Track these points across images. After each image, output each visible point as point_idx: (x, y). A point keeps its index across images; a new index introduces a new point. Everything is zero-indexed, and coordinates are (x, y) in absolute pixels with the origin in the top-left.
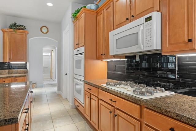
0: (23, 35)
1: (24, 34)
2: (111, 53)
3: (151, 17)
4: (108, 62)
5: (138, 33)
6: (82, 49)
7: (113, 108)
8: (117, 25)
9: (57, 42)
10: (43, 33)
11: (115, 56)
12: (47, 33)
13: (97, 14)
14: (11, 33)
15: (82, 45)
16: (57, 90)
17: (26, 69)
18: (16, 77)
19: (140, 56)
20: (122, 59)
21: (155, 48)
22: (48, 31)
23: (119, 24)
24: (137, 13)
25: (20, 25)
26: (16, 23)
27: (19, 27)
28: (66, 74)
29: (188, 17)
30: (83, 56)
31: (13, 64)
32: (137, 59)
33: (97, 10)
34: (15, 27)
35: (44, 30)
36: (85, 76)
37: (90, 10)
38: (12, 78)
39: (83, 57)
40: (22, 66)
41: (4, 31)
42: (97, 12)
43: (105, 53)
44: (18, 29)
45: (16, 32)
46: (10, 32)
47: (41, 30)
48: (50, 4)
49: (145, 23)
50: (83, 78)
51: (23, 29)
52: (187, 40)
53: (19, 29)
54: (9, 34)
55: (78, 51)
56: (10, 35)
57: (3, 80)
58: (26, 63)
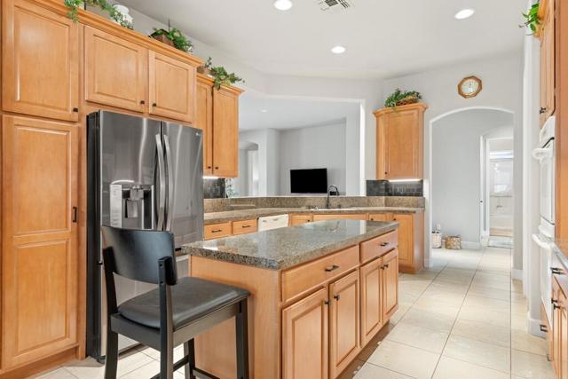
0: (412, 114)
1: (416, 112)
10: (465, 96)
12: (475, 94)
16: (512, 266)
17: (422, 195)
25: (409, 94)
26: (399, 92)
27: (405, 99)
31: (397, 185)
34: (396, 100)
35: (470, 88)
38: (388, 214)
40: (413, 190)
41: (378, 114)
44: (401, 104)
45: (399, 111)
46: (387, 115)
47: (460, 92)
53: (406, 103)
54: (385, 119)
56: (387, 121)
57: (371, 216)
58: (422, 181)
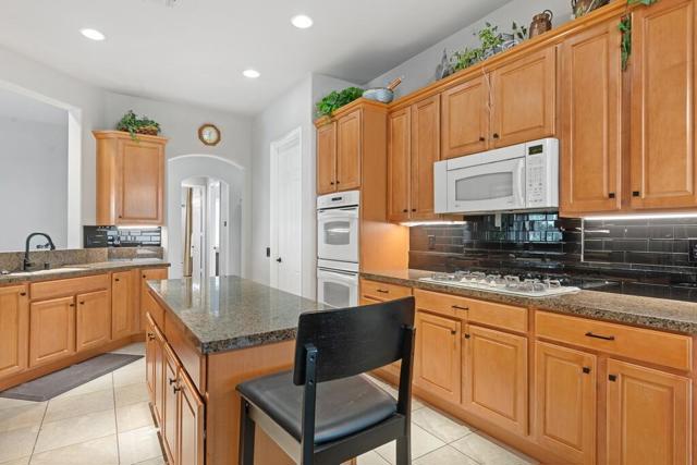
1: (159, 146)
2: (438, 210)
3: (541, 147)
4: (411, 228)
5: (511, 173)
6: (354, 197)
7: (459, 323)
8: (452, 148)
9: (241, 168)
10: (206, 143)
11: (444, 216)
12: (214, 144)
13: (390, 113)
14: (124, 145)
15: (354, 186)
17: (160, 245)
18: (144, 267)
19: (503, 216)
20: (456, 223)
21: (549, 205)
22: (219, 140)
23: (460, 146)
24: (506, 132)
25: (148, 122)
26: (134, 116)
27: (146, 127)
28: (279, 260)
29: (608, 155)
30: (355, 213)
32: (498, 223)
33: (391, 104)
34: (135, 126)
35: (209, 135)
36: (361, 263)
37: (374, 103)
39: (357, 216)
41: (100, 136)
42: (390, 108)
43: (417, 208)
44: (141, 132)
45: (139, 141)
46: (120, 142)
47: (201, 137)
48: (251, 74)
49: (529, 157)
50: (355, 268)
51: (154, 133)
52: (606, 194)
53: (146, 132)
54: (117, 145)
55: (334, 199)
56: (120, 148)
57: (115, 275)
58: (160, 228)
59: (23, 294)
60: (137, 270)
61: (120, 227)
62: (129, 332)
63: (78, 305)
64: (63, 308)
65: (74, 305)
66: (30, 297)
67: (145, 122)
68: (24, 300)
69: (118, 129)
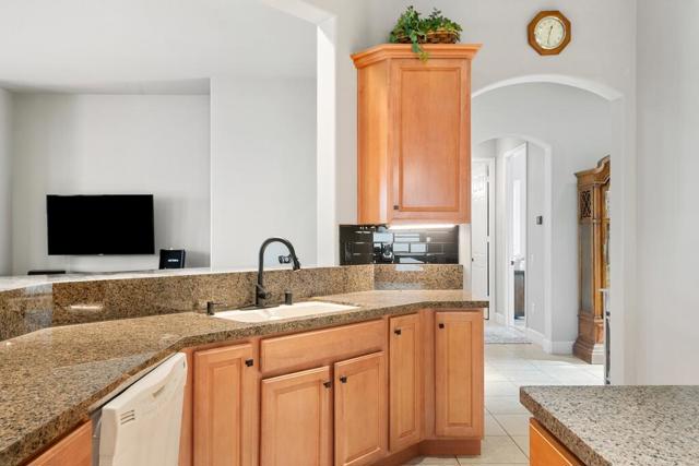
14: (403, 70)
17: (457, 260)
22: (565, 42)
26: (416, 15)
34: (420, 29)
35: (548, 33)
41: (363, 61)
44: (430, 40)
45: (427, 57)
46: (396, 66)
47: (531, 39)
51: (452, 39)
53: (440, 39)
54: (391, 72)
56: (396, 78)
57: (394, 323)
58: (457, 228)
59: (249, 363)
60: (428, 311)
61: (393, 227)
62: (416, 437)
63: (337, 383)
64: (313, 391)
65: (330, 385)
66: (260, 368)
67: (434, 22)
68: (251, 374)
69: (391, 42)
